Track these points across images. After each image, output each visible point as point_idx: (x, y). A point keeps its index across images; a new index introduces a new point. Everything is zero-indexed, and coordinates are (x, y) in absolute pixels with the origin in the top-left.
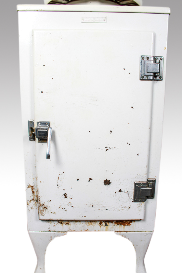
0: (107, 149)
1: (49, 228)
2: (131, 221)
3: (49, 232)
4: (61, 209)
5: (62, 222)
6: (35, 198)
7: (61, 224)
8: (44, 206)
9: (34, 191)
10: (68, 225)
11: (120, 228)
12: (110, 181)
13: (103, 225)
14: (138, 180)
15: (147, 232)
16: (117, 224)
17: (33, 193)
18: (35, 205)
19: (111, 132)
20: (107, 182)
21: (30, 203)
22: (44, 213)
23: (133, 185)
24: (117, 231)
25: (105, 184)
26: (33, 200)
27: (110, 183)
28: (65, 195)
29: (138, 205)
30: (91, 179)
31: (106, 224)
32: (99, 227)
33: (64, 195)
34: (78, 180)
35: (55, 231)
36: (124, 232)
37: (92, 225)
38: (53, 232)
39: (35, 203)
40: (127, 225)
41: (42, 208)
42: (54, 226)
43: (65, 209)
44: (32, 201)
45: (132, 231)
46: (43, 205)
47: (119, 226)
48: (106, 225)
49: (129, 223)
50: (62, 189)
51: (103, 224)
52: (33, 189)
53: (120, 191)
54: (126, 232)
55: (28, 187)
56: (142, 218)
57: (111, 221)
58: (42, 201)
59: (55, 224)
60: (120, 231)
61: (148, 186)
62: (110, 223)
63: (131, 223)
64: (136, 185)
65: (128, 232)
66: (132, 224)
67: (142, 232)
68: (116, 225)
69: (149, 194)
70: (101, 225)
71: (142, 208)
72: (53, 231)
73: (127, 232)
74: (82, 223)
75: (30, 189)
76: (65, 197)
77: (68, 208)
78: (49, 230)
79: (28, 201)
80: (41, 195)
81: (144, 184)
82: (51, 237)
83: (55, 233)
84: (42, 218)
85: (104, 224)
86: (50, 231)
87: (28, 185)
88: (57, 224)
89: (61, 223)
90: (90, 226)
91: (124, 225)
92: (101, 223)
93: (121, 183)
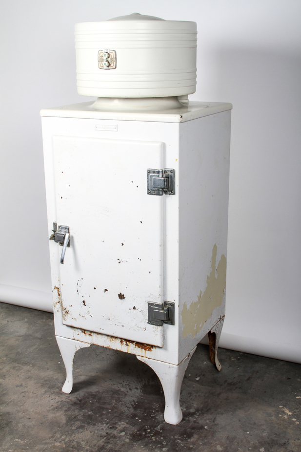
0: (120, 261)
1: (73, 336)
2: (152, 346)
4: (81, 316)
5: (86, 332)
6: (60, 300)
9: (59, 293)
11: (141, 352)
12: (123, 295)
14: (152, 301)
15: (170, 365)
16: (138, 347)
17: (59, 295)
19: (123, 244)
20: (121, 296)
21: (56, 305)
22: (66, 318)
23: (147, 304)
24: (139, 356)
25: (120, 298)
26: (59, 302)
27: (124, 298)
29: (153, 328)
30: (106, 290)
31: (127, 343)
32: (121, 345)
33: (83, 302)
34: (95, 288)
35: (79, 341)
36: (146, 358)
37: (114, 342)
38: (77, 341)
40: (148, 349)
41: (64, 312)
43: (85, 318)
44: (58, 304)
45: (155, 360)
46: (65, 309)
47: (140, 349)
48: (127, 345)
49: (150, 348)
50: (81, 295)
52: (59, 291)
53: (134, 308)
55: (55, 288)
56: (160, 345)
57: (132, 342)
58: (65, 305)
59: (79, 333)
60: (142, 356)
61: (163, 309)
62: (130, 343)
64: (150, 304)
66: (153, 349)
68: (137, 347)
71: (159, 333)
73: (149, 359)
74: (103, 336)
75: (56, 290)
76: (84, 305)
77: (87, 316)
79: (55, 303)
81: (157, 305)
82: (76, 346)
83: (79, 343)
84: (65, 322)
85: (124, 343)
86: (74, 339)
87: (55, 285)
88: (81, 333)
89: (84, 333)
90: (112, 342)
91: (145, 350)
92: (121, 342)
93: (134, 299)
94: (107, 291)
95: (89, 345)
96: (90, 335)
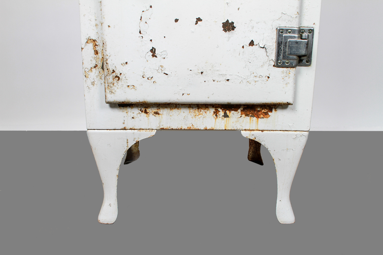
1: (124, 123)
2: (271, 109)
3: (124, 131)
4: (146, 78)
5: (148, 110)
6: (100, 62)
7: (145, 115)
8: (114, 74)
9: (97, 48)
10: (157, 115)
11: (250, 123)
12: (233, 23)
13: (221, 116)
14: (284, 25)
15: (298, 132)
16: (246, 115)
17: (96, 53)
18: (99, 77)
20: (228, 26)
21: (90, 73)
22: (114, 88)
23: (275, 32)
24: (245, 130)
25: (225, 30)
26: (95, 67)
27: (233, 28)
28: (153, 51)
29: (283, 72)
30: (199, 20)
31: (225, 113)
32: (214, 120)
33: (151, 51)
34: (176, 20)
35: (134, 129)
36: (258, 131)
37: (201, 115)
38: (130, 131)
39: (100, 72)
40: (262, 116)
41: (110, 79)
42: (133, 118)
43: (153, 80)
44: (94, 70)
45: (272, 130)
46: (114, 71)
47: (248, 118)
48: (226, 116)
49: (267, 112)
50: (147, 38)
51: (219, 115)
52: (96, 45)
53: (252, 43)
54: (260, 132)
55: (87, 42)
56: (290, 101)
58: (112, 64)
59: (135, 115)
60: (251, 129)
61: (301, 36)
62: (233, 112)
63: (269, 113)
64: (281, 32)
65: (265, 131)
66: (274, 114)
67: (290, 132)
68: (244, 115)
69: (303, 52)
70: (216, 115)
71: (291, 81)
72: (131, 129)
73: (262, 131)
75: (91, 45)
76: (154, 56)
77: (159, 77)
78: (123, 127)
79: (87, 70)
80: (109, 51)
81: (293, 31)
82: (127, 140)
83: (134, 133)
85: (221, 113)
86: (125, 129)
87: (87, 37)
88: (139, 115)
89: (146, 112)
90: (197, 117)
91: (258, 117)
92: (216, 113)
93: (253, 28)
94: (201, 20)
95: (154, 133)
96: (157, 113)
